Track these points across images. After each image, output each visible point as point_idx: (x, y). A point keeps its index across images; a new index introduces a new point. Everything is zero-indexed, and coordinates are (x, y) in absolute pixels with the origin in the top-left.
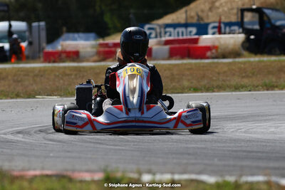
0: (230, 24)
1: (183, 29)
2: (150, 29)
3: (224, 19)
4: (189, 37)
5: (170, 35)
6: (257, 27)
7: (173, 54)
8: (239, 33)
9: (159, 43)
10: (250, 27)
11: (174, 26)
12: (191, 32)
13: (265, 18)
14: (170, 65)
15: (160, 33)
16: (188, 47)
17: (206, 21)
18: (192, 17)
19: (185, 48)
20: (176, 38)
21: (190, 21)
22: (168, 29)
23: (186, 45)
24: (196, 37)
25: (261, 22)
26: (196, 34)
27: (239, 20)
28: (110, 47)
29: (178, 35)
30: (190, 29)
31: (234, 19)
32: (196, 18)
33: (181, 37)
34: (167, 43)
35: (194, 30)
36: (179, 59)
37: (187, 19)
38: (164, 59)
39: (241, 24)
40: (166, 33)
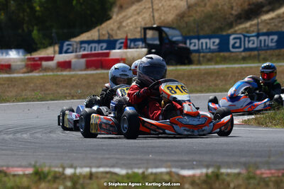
0: (135, 40)
1: (96, 45)
2: (68, 45)
3: (130, 37)
4: (100, 51)
5: (84, 50)
6: (157, 42)
7: (89, 65)
8: (142, 48)
9: (77, 57)
10: (151, 42)
11: (89, 42)
12: (102, 47)
13: (164, 35)
14: (86, 74)
15: (76, 48)
16: (100, 60)
17: (115, 38)
18: (103, 35)
19: (98, 60)
20: (89, 52)
21: (102, 38)
22: (83, 45)
23: (100, 58)
24: (108, 51)
25: (161, 38)
26: (106, 49)
27: (143, 36)
28: (36, 61)
29: (91, 50)
30: (101, 45)
31: (138, 36)
32: (107, 36)
33: (93, 52)
34: (84, 56)
35: (105, 45)
36: (94, 70)
37: (99, 36)
38: (81, 70)
39: (144, 40)
40: (81, 48)
